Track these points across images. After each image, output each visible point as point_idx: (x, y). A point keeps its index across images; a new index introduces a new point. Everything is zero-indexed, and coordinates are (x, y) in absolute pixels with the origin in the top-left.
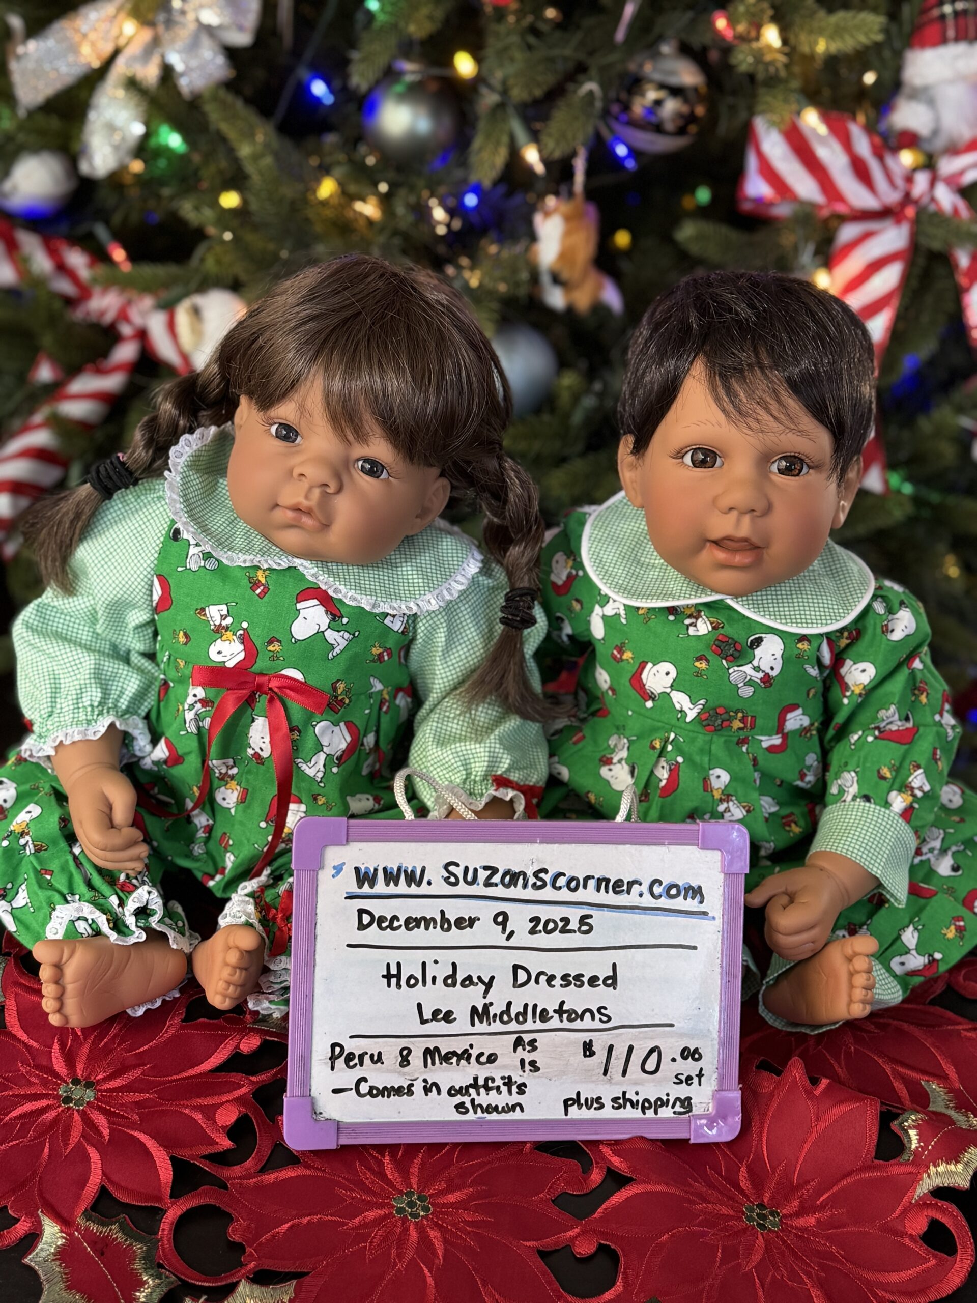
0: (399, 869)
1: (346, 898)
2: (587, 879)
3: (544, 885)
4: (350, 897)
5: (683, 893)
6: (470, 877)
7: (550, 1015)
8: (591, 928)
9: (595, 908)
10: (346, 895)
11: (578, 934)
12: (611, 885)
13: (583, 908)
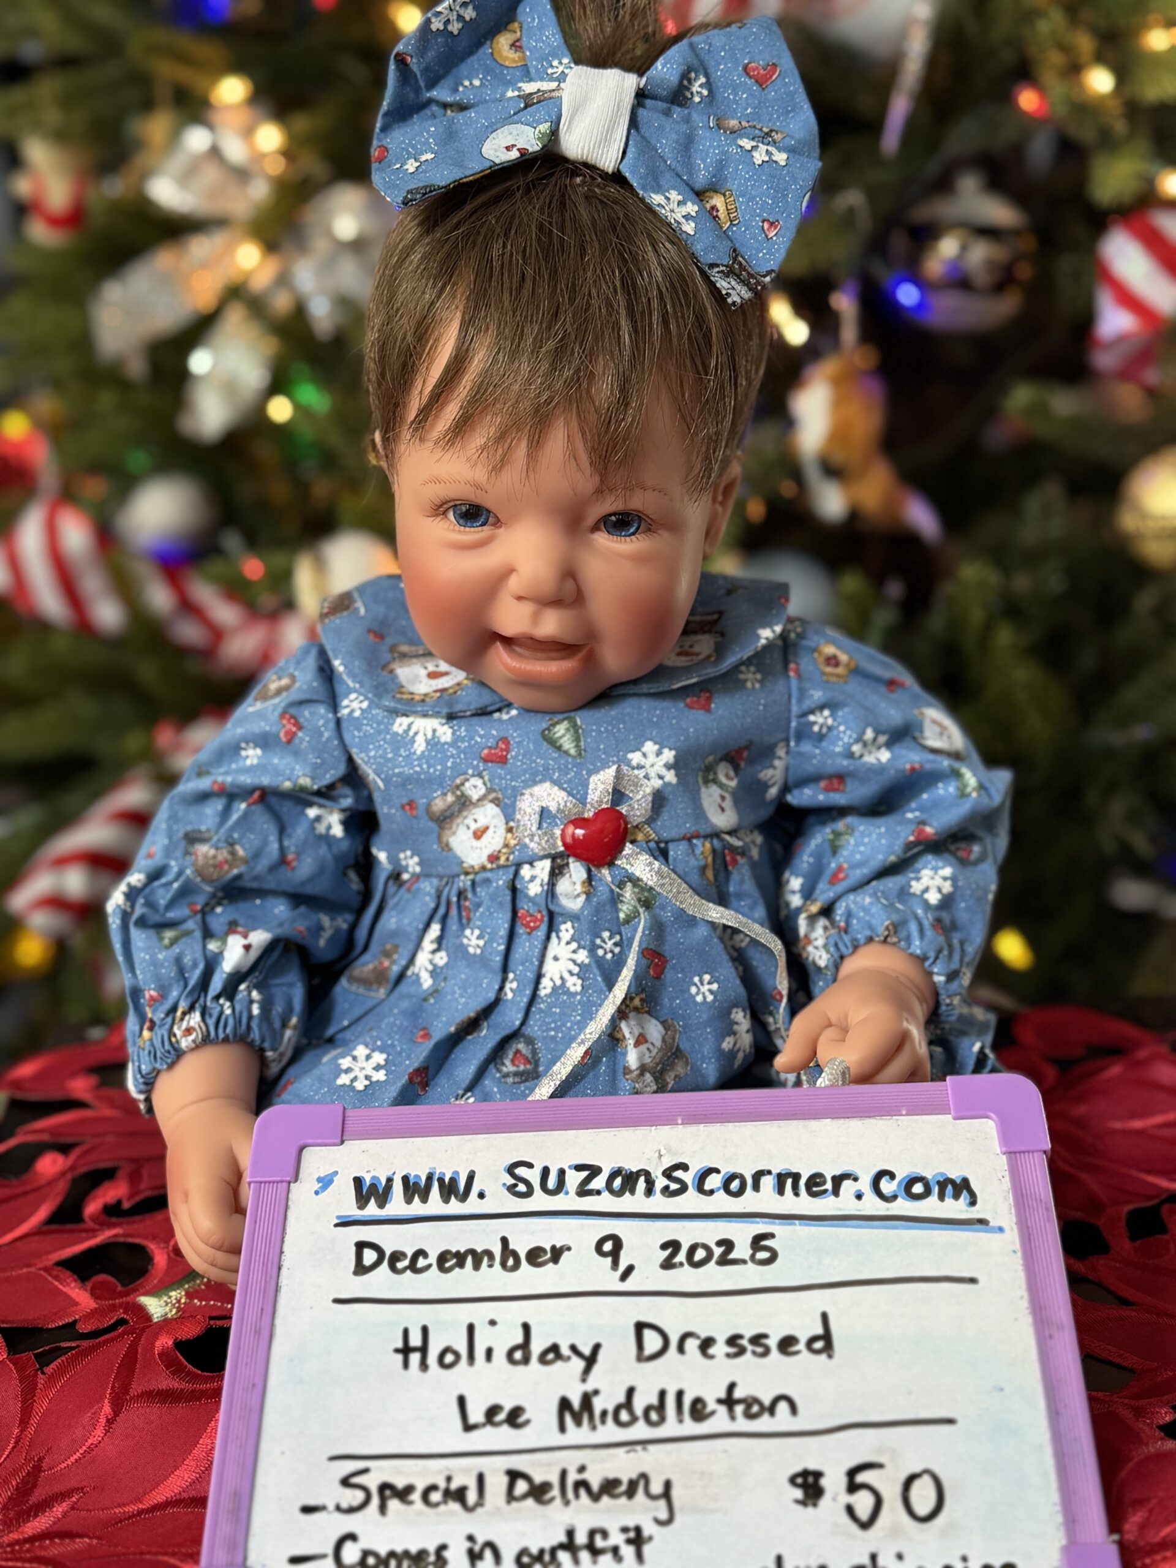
0: (430, 1178)
1: (336, 1225)
2: (758, 1176)
3: (684, 1188)
4: (345, 1223)
5: (936, 1190)
6: (552, 1183)
7: (709, 1409)
8: (774, 1257)
9: (777, 1221)
10: (337, 1221)
11: (750, 1264)
12: (802, 1183)
13: (757, 1223)
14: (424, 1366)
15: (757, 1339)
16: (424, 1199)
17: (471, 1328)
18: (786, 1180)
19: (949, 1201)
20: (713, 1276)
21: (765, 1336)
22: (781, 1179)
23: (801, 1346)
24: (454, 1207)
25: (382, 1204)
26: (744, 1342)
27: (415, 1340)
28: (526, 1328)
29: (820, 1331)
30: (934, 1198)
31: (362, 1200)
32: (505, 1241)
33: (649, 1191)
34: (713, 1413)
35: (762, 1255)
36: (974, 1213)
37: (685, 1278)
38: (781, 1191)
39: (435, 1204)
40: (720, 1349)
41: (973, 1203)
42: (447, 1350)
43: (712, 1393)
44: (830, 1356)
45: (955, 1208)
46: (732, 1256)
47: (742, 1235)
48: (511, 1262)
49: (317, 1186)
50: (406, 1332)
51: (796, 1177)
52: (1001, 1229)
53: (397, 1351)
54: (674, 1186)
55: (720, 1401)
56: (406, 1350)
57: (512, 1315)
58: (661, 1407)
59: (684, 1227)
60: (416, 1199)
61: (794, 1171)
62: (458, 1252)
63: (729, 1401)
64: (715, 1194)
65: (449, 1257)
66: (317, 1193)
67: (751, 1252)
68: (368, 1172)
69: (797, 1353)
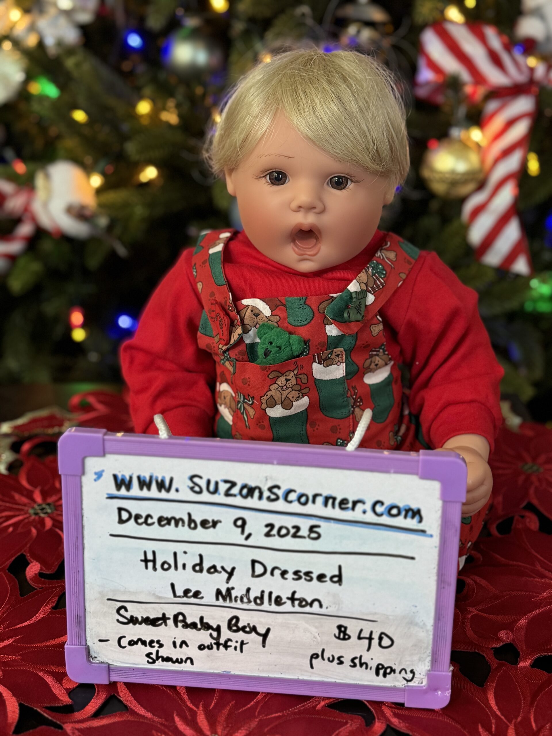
0: (151, 477)
1: (107, 498)
2: (315, 496)
3: (277, 498)
4: (111, 497)
5: (403, 513)
6: (212, 488)
7: (283, 601)
8: (319, 536)
9: (322, 520)
10: (106, 496)
11: (307, 539)
12: (337, 502)
13: (312, 519)
14: (155, 569)
15: (307, 574)
16: (149, 489)
17: (175, 554)
18: (329, 500)
19: (409, 520)
20: (289, 542)
21: (311, 572)
22: (327, 499)
23: (328, 579)
24: (163, 495)
25: (128, 489)
26: (302, 574)
27: (150, 557)
28: (201, 556)
29: (337, 573)
30: (401, 517)
31: (118, 487)
32: (189, 515)
34: (285, 603)
35: (314, 535)
36: (420, 527)
37: (275, 542)
38: (326, 504)
39: (154, 492)
40: (290, 576)
41: (421, 521)
42: (164, 563)
43: (285, 595)
44: (340, 585)
45: (411, 523)
46: (299, 534)
47: (305, 525)
48: (193, 525)
49: (95, 477)
50: (145, 553)
51: (334, 499)
52: (431, 536)
53: (142, 561)
54: (273, 497)
55: (288, 598)
56: (146, 561)
57: (194, 550)
58: (262, 598)
59: (277, 518)
60: (145, 489)
61: (334, 495)
62: (167, 517)
63: (292, 599)
64: (293, 503)
65: (163, 519)
66: (95, 480)
67: (308, 533)
68: (120, 472)
69: (325, 581)
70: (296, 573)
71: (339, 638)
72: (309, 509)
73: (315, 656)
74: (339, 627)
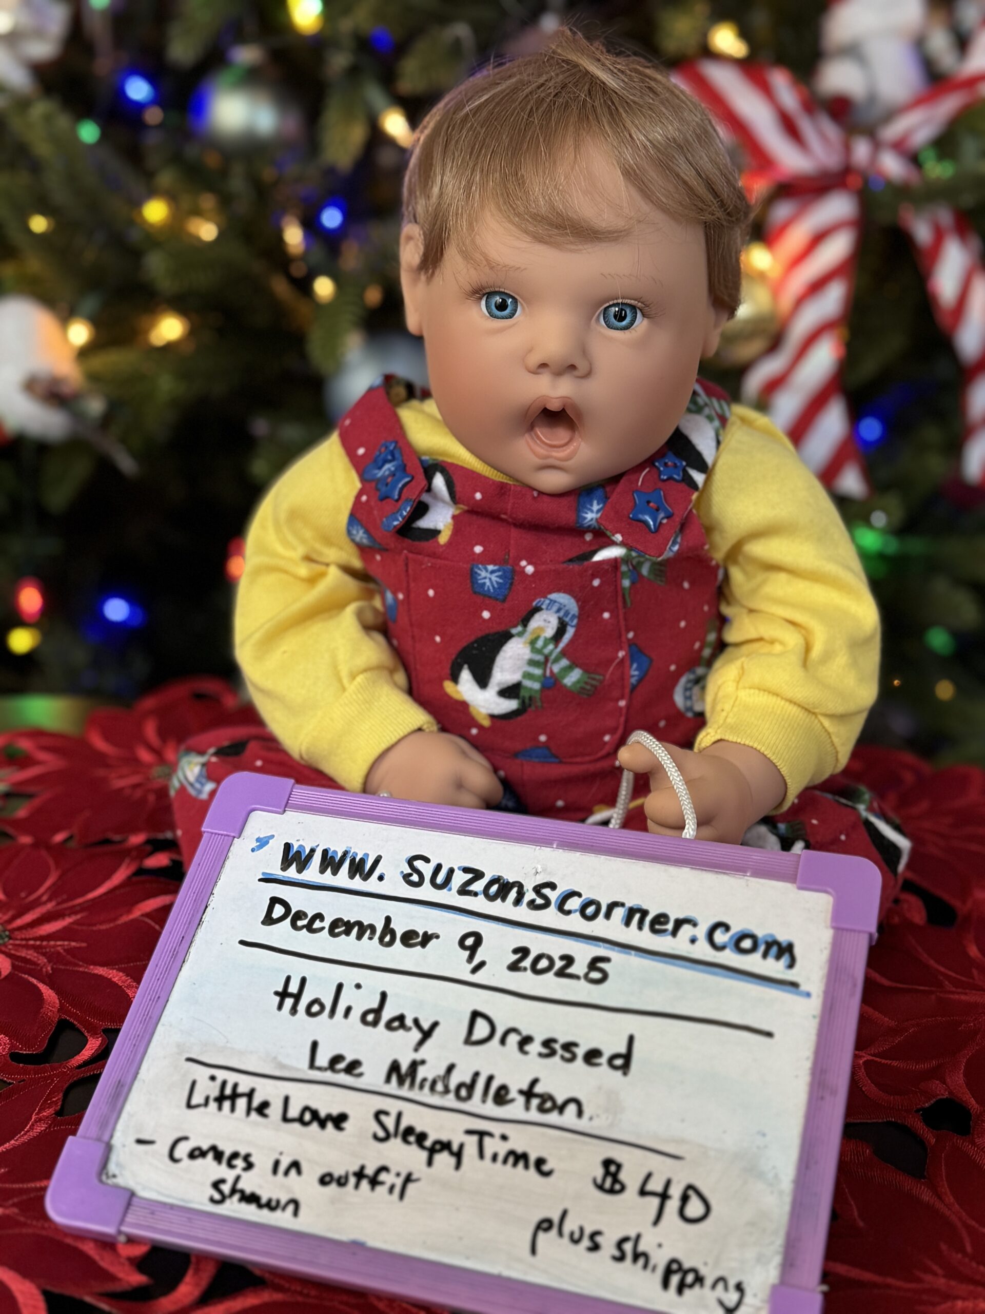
1: (260, 880)
2: (613, 905)
3: (547, 904)
4: (267, 880)
7: (510, 1096)
8: (605, 977)
9: (616, 948)
10: (262, 877)
11: (583, 981)
12: (648, 919)
13: (600, 946)
14: (294, 1011)
15: (568, 1046)
16: (335, 873)
17: (340, 987)
18: (636, 914)
19: (771, 960)
20: (549, 985)
21: (575, 1045)
22: (631, 912)
23: (603, 1060)
24: (357, 883)
25: (300, 871)
26: (557, 1047)
27: (293, 988)
28: (384, 996)
30: (758, 955)
31: (286, 863)
32: (388, 920)
33: (517, 902)
34: (512, 1100)
35: (595, 975)
36: (790, 975)
37: (525, 981)
38: (628, 923)
39: (342, 878)
40: (535, 1048)
41: (791, 965)
42: (316, 1001)
43: (517, 1083)
44: (625, 1074)
45: (774, 967)
46: (570, 970)
47: (583, 953)
48: (387, 939)
49: (255, 844)
50: (288, 980)
51: (644, 913)
52: (808, 995)
53: (277, 993)
54: (539, 901)
55: (521, 1092)
56: (283, 994)
57: (376, 982)
58: (471, 1087)
59: (537, 938)
61: (645, 907)
62: (349, 922)
63: (528, 1094)
64: (572, 915)
65: (340, 924)
66: (253, 850)
67: (586, 970)
68: (298, 840)
69: (599, 1065)
70: (548, 1043)
71: (600, 1187)
72: (599, 927)
73: (545, 1225)
74: (607, 1163)
